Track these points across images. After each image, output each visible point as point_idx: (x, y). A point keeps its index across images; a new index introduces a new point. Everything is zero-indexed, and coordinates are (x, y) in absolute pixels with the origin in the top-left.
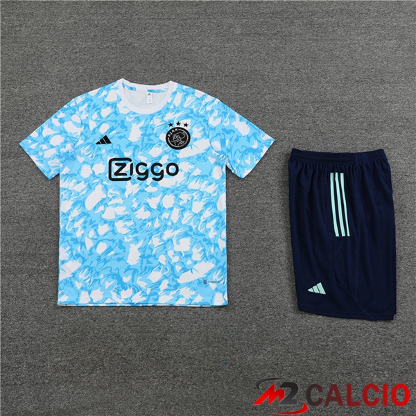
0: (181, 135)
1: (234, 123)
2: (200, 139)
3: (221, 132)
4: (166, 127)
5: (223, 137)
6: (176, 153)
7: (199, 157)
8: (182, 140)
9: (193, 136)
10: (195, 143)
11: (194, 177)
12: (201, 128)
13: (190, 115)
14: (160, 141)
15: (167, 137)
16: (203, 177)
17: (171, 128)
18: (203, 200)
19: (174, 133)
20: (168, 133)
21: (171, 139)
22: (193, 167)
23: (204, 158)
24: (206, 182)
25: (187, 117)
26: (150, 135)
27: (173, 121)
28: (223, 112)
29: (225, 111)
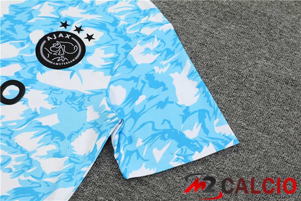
0: (69, 48)
1: (175, 76)
2: (97, 69)
3: (143, 78)
4: (54, 23)
5: (139, 88)
6: (39, 69)
7: (73, 97)
8: (66, 55)
9: (87, 59)
10: (83, 72)
11: (40, 125)
12: (112, 55)
13: (108, 26)
14: (28, 39)
15: (45, 38)
16: (54, 134)
17: (63, 29)
18: (22, 177)
19: (59, 39)
20: (51, 35)
21: (49, 44)
22: (50, 106)
23: (81, 104)
24: (53, 147)
25: (102, 26)
26: (20, 22)
27: (73, 21)
28: (168, 50)
29: (172, 48)
